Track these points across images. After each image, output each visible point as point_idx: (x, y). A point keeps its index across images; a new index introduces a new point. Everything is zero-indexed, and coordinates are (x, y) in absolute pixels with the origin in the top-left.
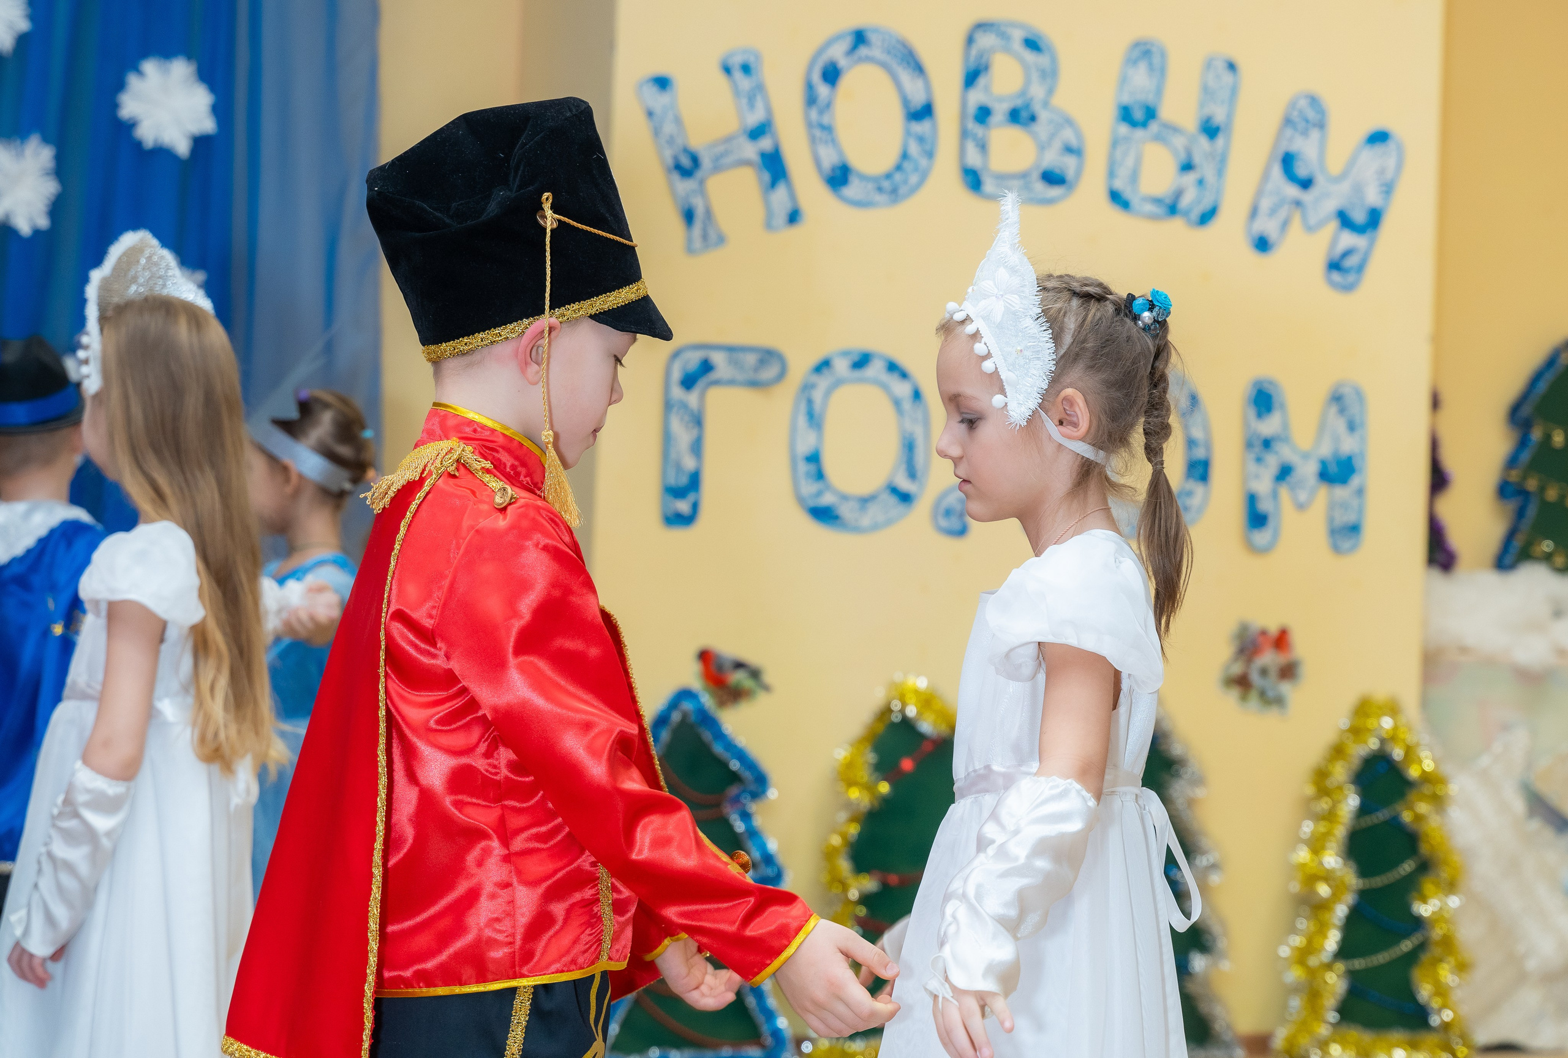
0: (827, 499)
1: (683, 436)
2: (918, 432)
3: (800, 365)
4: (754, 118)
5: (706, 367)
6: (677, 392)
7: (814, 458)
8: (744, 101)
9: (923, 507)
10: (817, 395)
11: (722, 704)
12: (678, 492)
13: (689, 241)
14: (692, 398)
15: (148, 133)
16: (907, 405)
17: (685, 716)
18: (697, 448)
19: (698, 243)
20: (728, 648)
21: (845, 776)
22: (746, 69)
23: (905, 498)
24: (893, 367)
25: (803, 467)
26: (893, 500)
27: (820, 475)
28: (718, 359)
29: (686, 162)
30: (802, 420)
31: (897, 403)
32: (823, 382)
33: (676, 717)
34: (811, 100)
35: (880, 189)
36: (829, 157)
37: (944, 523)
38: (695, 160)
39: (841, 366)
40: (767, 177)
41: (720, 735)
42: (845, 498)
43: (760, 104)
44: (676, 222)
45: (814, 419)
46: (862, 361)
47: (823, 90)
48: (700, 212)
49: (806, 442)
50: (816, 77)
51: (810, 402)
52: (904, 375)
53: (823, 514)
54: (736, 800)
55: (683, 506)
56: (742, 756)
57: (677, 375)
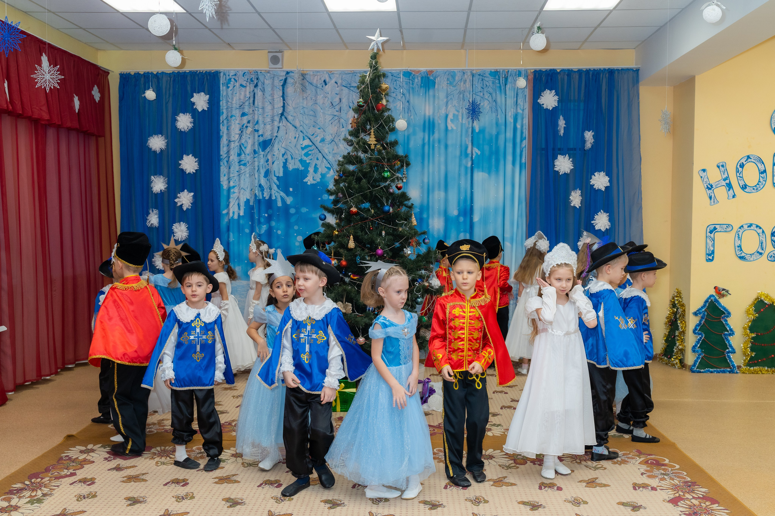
0: (743, 255)
1: (710, 243)
2: (764, 240)
3: (736, 228)
4: (724, 177)
5: (715, 228)
6: (709, 234)
7: (740, 246)
8: (722, 174)
9: (765, 255)
10: (740, 233)
11: (720, 298)
12: (709, 255)
13: (711, 202)
14: (712, 235)
15: (596, 187)
16: (761, 234)
17: (712, 300)
18: (713, 245)
19: (713, 203)
20: (721, 286)
21: (747, 312)
22: (723, 166)
23: (761, 254)
24: (757, 226)
25: (737, 248)
26: (758, 254)
27: (741, 250)
28: (717, 226)
29: (709, 187)
30: (737, 238)
31: (758, 234)
32: (741, 231)
33: (710, 300)
34: (737, 171)
35: (753, 189)
36: (742, 183)
37: (769, 259)
38: (712, 186)
39: (745, 227)
40: (728, 188)
41: (719, 303)
42: (747, 254)
43: (726, 173)
44: (709, 199)
45: (740, 238)
46: (750, 226)
47: (740, 169)
48: (713, 197)
49: (738, 243)
50: (738, 167)
51: (738, 234)
52: (760, 228)
53: (742, 258)
54: (723, 318)
55: (711, 258)
56: (725, 308)
57: (708, 231)
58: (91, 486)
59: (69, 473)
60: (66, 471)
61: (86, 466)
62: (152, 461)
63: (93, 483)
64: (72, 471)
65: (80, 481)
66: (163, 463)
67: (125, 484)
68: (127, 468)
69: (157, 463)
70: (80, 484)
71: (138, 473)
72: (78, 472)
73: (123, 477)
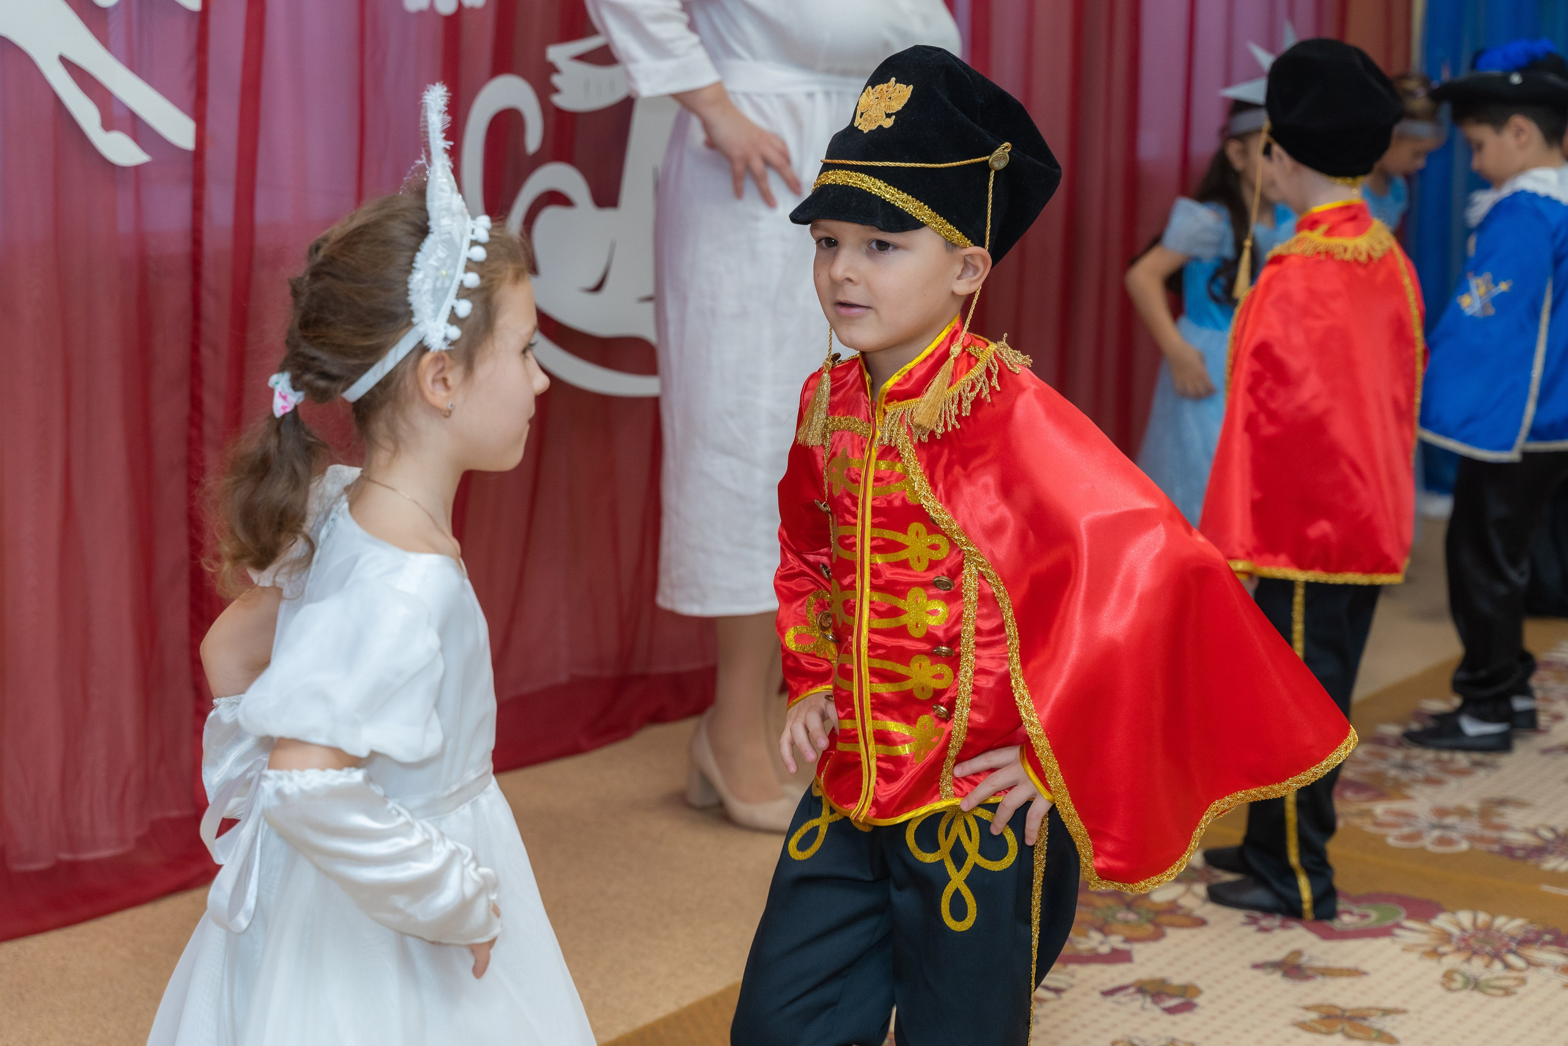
58: (1178, 1018)
59: (1105, 949)
60: (1096, 937)
61: (1175, 936)
62: (1430, 963)
63: (1188, 1007)
64: (1116, 941)
65: (1142, 988)
66: (1474, 984)
67: (1307, 1037)
68: (1328, 972)
69: (1449, 976)
70: (1139, 1001)
71: (1365, 1002)
72: (1141, 951)
73: (1307, 1008)
